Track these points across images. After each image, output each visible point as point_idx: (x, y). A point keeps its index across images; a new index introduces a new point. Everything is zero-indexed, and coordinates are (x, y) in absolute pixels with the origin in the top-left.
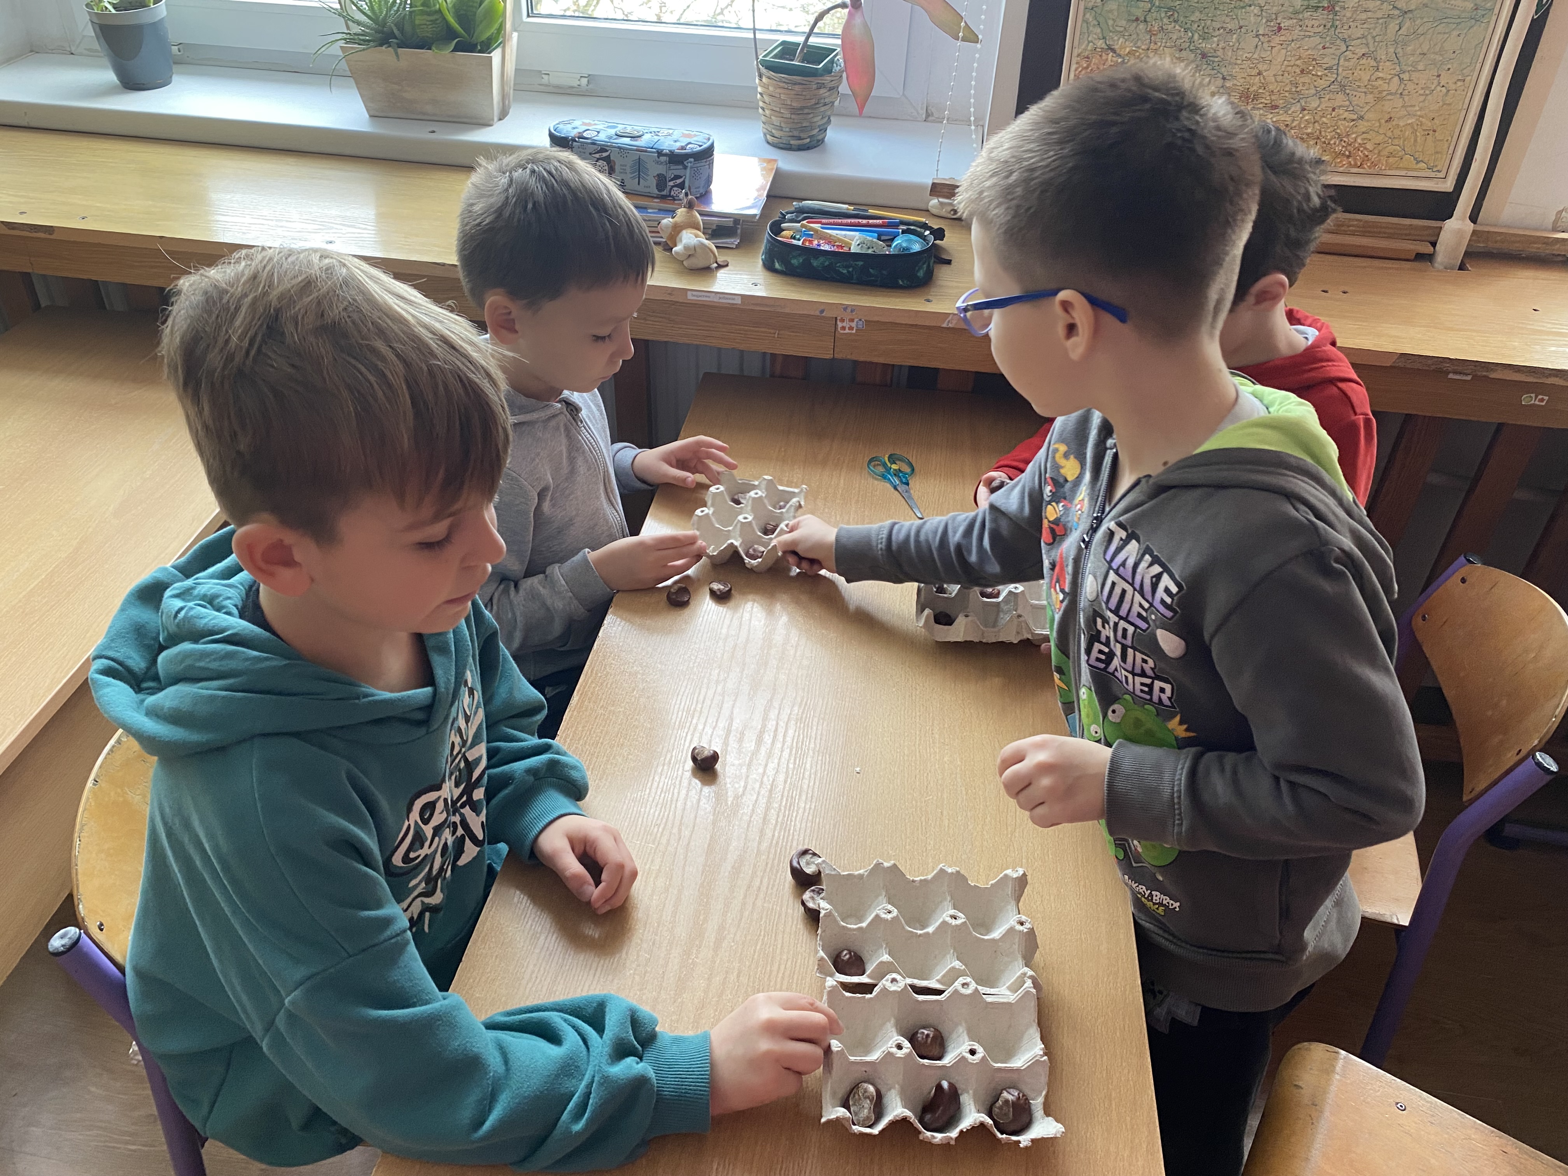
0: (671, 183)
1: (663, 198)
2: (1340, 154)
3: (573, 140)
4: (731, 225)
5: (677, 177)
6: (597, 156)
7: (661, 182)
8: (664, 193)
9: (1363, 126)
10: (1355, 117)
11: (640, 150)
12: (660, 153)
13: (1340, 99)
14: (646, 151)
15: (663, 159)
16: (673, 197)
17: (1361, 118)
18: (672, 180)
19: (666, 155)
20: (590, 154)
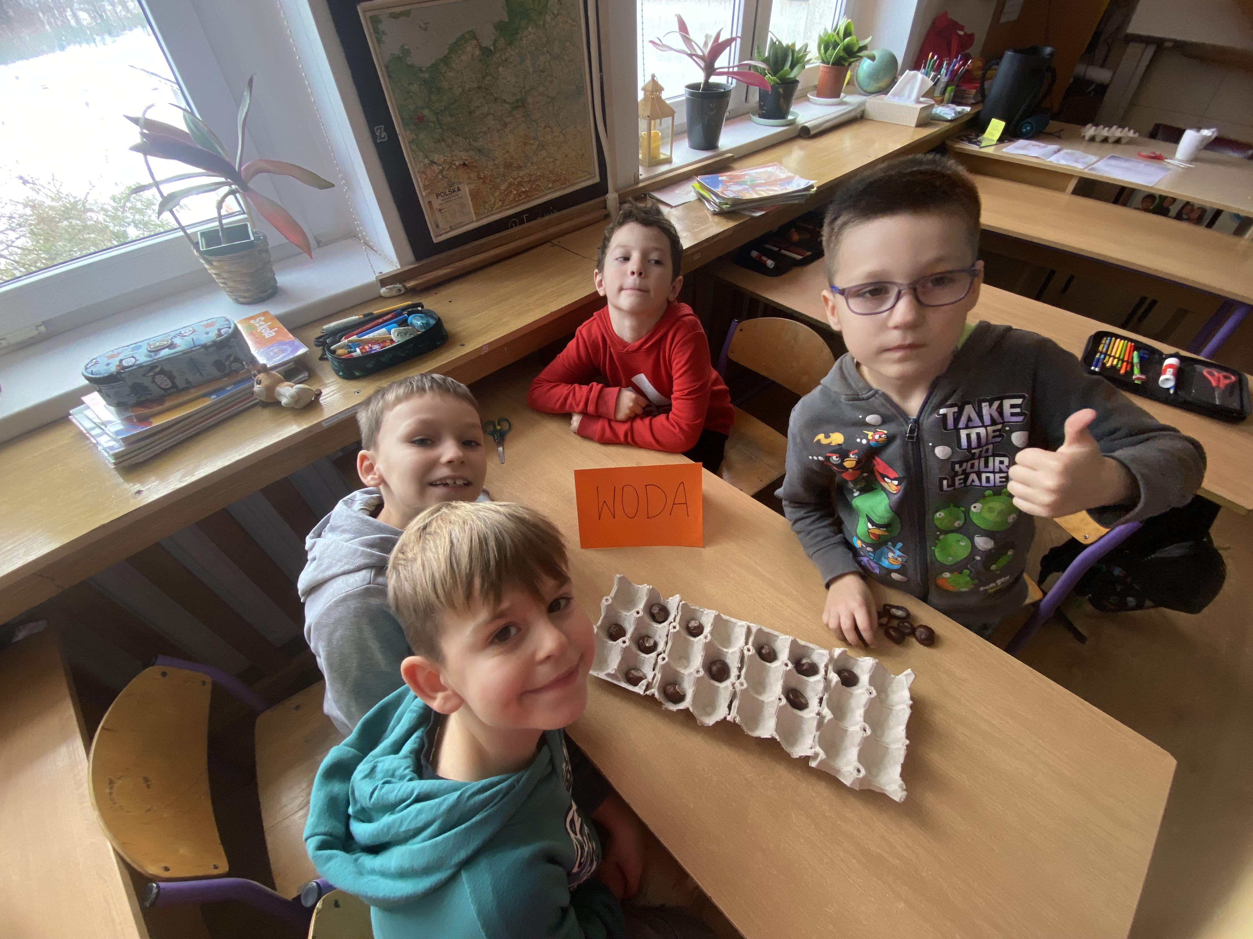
0: (227, 363)
1: (228, 375)
2: (554, 182)
3: (118, 373)
4: (294, 366)
5: (229, 357)
6: (151, 374)
7: (219, 365)
8: (227, 371)
9: (558, 162)
10: (552, 160)
11: (184, 353)
12: (205, 347)
13: (544, 154)
14: (192, 351)
15: (211, 350)
16: (235, 370)
17: (556, 159)
18: (226, 360)
19: (210, 346)
20: (144, 375)
